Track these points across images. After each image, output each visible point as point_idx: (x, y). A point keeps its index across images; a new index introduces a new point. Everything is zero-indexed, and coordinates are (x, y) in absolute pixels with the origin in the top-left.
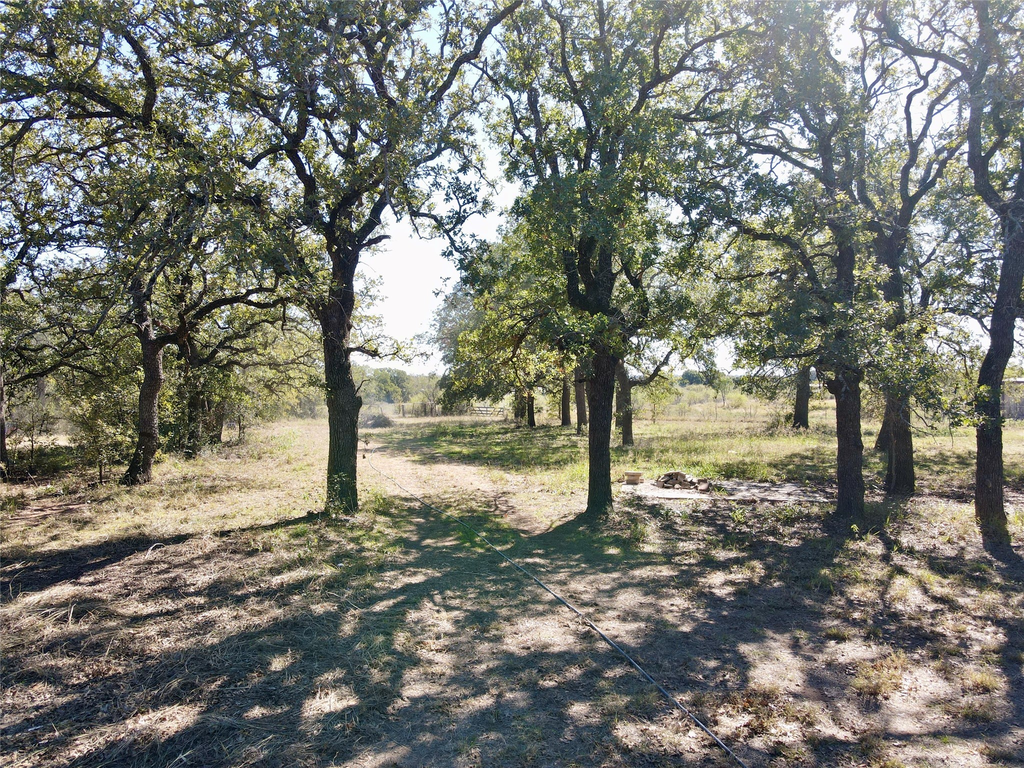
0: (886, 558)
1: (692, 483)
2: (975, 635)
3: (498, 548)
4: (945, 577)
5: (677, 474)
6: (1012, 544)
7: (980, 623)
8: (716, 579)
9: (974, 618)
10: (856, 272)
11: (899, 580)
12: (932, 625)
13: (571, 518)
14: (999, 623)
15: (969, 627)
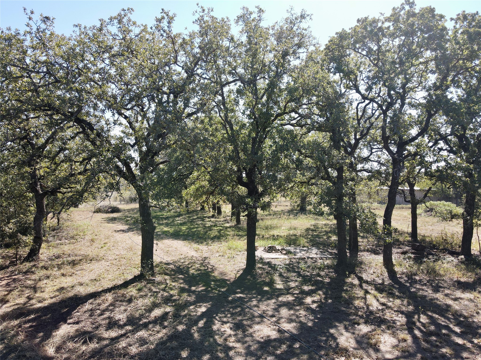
0: (361, 286)
1: (279, 250)
2: (397, 318)
3: (222, 290)
4: (381, 294)
5: (273, 246)
6: (398, 276)
7: (396, 313)
8: (309, 300)
9: (395, 311)
10: (344, 174)
11: (368, 296)
12: (383, 315)
13: (241, 272)
14: (402, 313)
15: (394, 315)
